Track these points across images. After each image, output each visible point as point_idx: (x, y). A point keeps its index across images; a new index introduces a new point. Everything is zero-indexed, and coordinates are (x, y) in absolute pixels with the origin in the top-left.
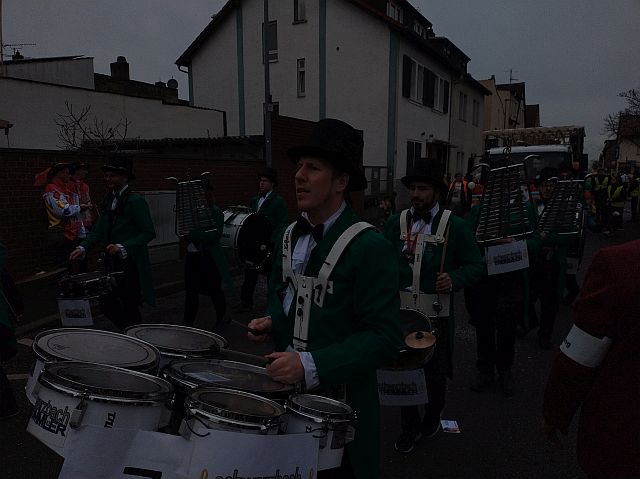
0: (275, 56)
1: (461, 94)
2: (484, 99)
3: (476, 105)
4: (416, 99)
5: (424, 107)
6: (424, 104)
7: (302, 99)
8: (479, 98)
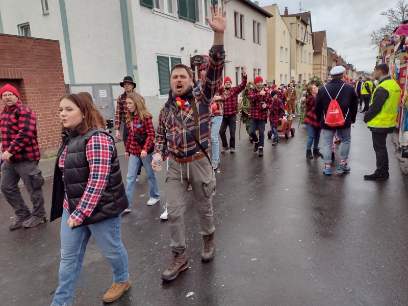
2: (266, 21)
3: (256, 25)
4: (166, 11)
5: (182, 21)
6: (180, 18)
7: (47, 17)
8: (259, 18)
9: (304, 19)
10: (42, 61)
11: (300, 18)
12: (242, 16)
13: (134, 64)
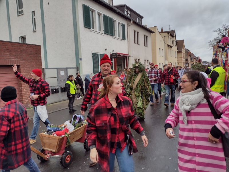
0: (22, 12)
1: (135, 31)
2: (151, 35)
3: (146, 37)
4: (98, 30)
5: (106, 35)
6: (105, 34)
7: (35, 33)
8: (147, 34)
9: (172, 34)
10: (31, 56)
11: (170, 33)
12: (138, 33)
13: (80, 57)
